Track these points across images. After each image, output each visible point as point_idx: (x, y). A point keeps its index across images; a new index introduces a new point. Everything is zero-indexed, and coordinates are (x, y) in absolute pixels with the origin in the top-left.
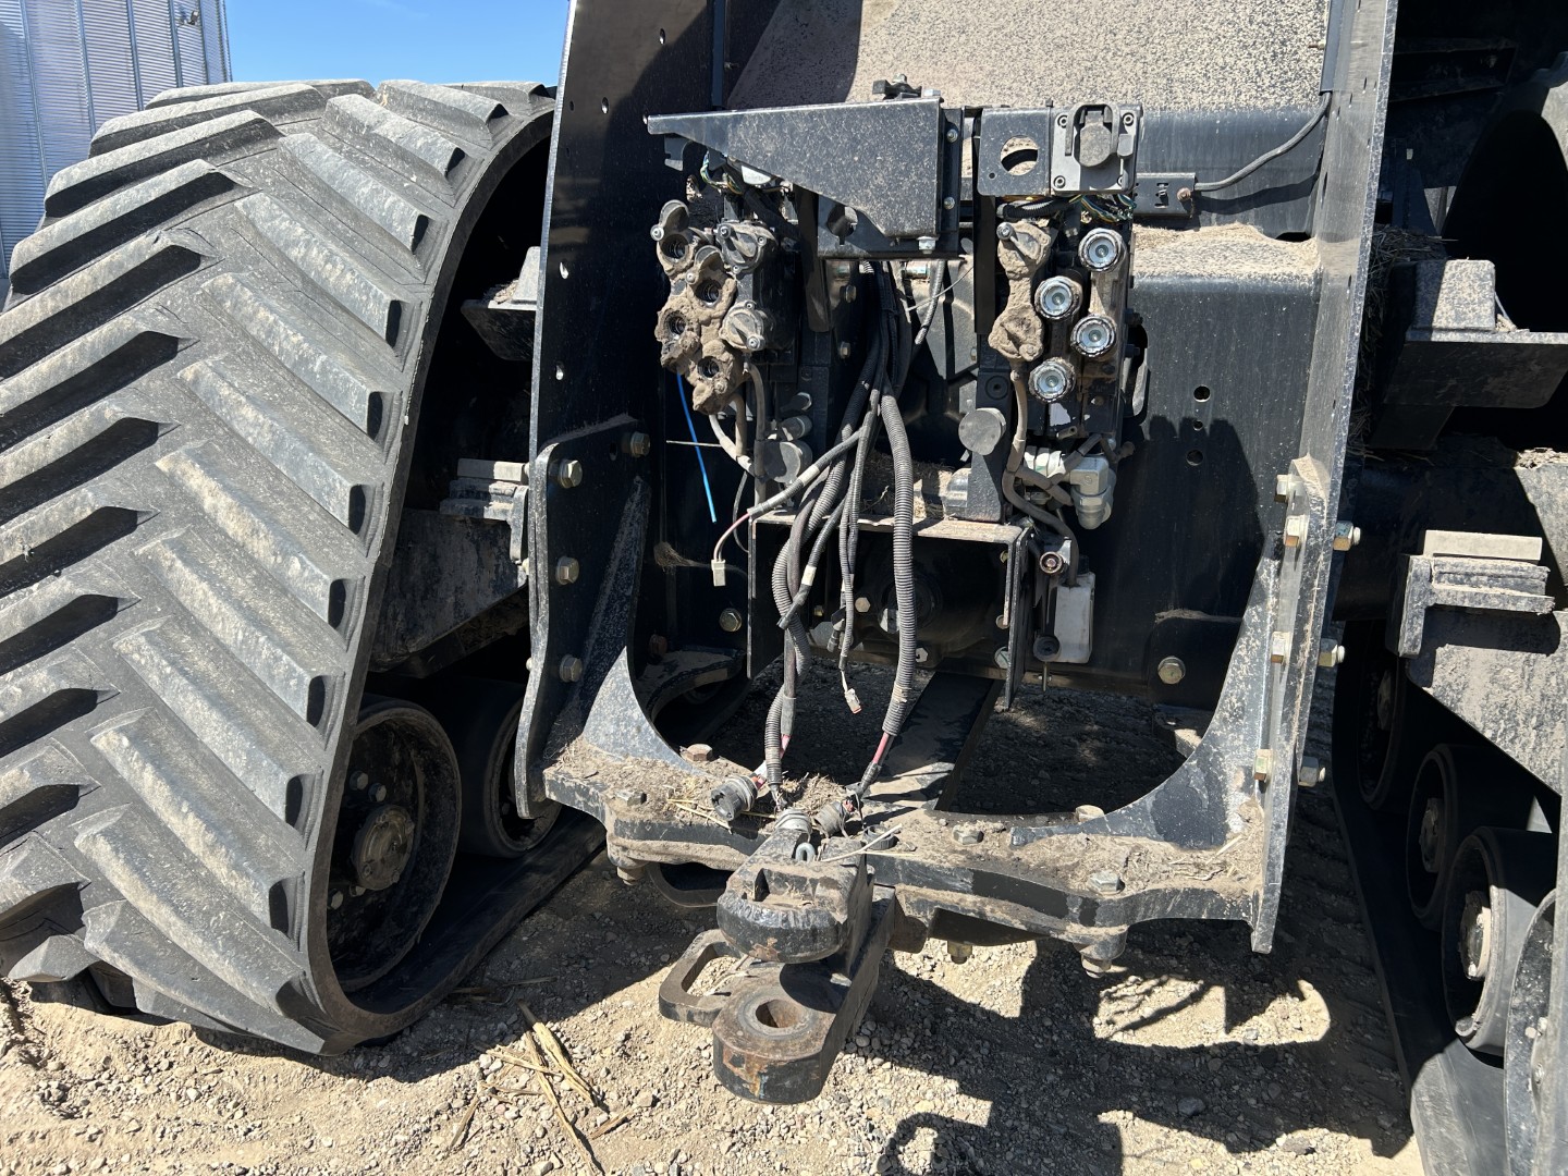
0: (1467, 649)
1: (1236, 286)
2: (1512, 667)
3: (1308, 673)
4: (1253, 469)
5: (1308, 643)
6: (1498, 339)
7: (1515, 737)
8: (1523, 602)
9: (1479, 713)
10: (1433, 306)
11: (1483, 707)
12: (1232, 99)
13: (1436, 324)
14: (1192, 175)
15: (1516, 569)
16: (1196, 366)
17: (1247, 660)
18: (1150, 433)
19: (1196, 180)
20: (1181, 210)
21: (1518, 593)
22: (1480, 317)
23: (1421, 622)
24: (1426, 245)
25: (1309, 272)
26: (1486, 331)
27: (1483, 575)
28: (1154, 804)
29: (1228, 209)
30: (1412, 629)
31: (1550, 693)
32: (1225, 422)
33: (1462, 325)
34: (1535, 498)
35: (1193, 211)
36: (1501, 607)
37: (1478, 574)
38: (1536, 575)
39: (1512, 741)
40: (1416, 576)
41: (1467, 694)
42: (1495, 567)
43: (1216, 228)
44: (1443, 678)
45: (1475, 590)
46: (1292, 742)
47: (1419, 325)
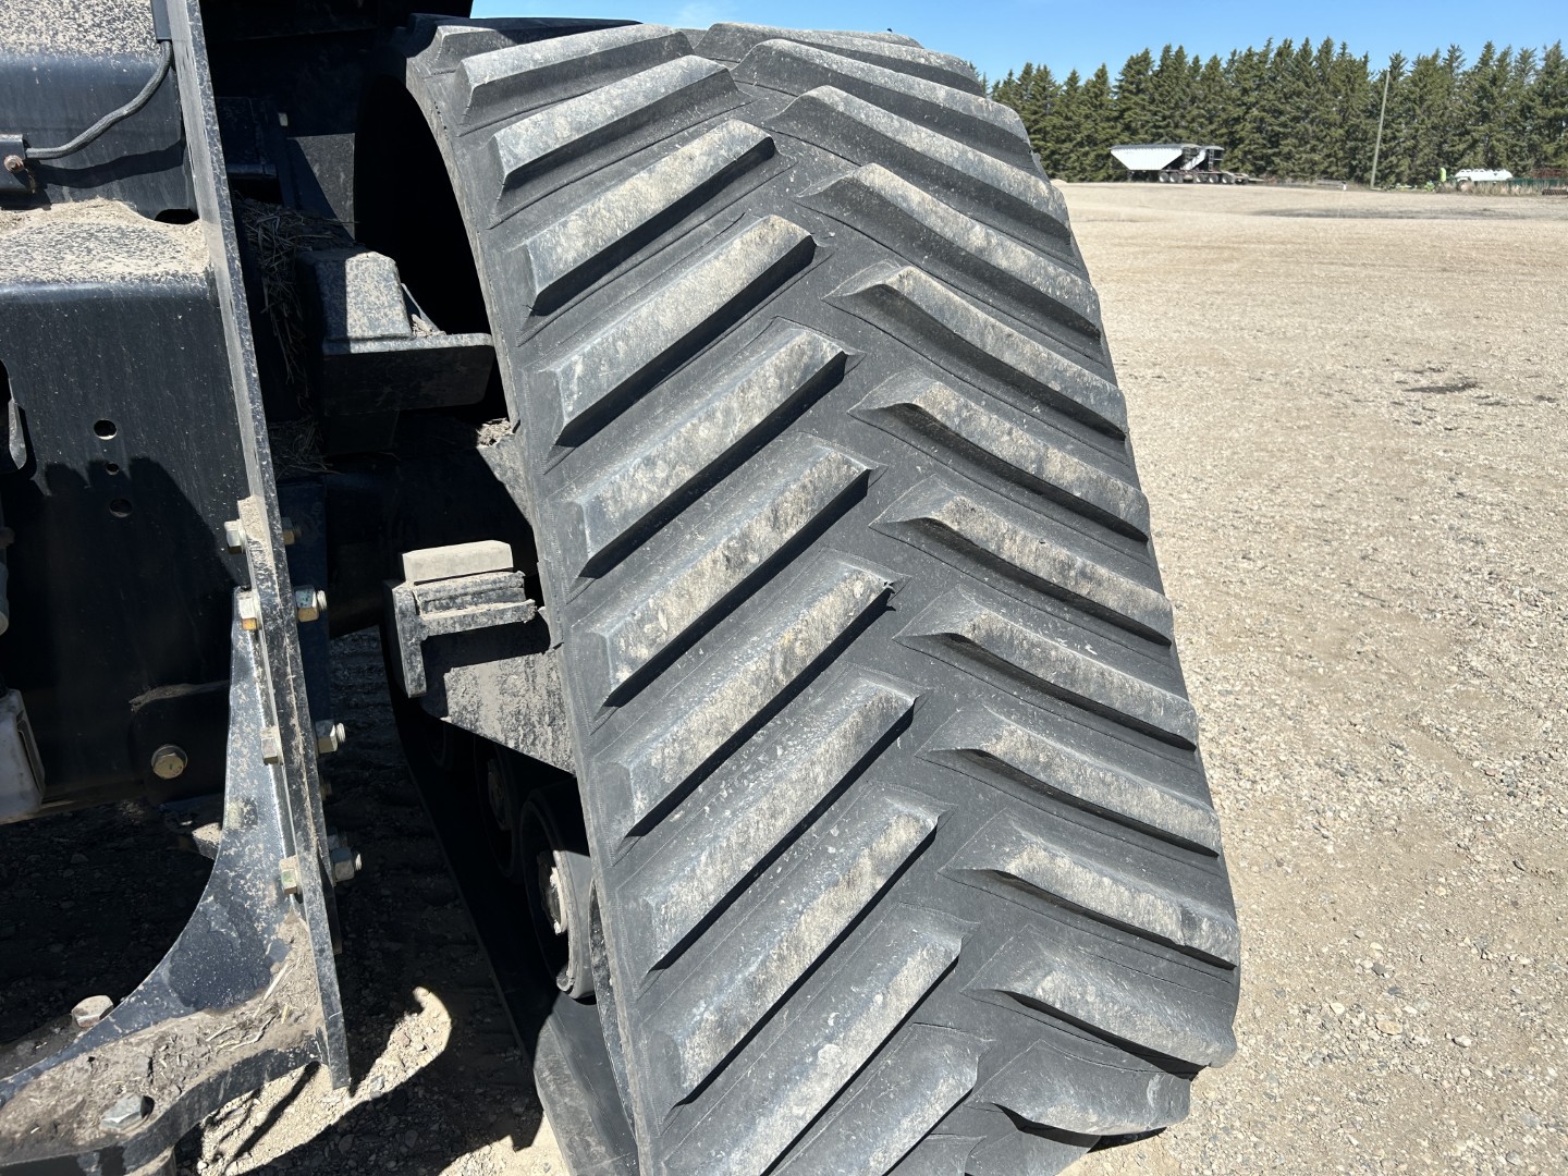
0: (471, 667)
1: (108, 292)
2: (516, 673)
3: (309, 771)
4: (199, 509)
5: (299, 740)
6: (418, 345)
7: (535, 739)
8: (509, 614)
9: (498, 727)
10: (342, 314)
11: (500, 720)
12: (46, 40)
13: (353, 332)
14: (18, 138)
15: (494, 582)
16: (85, 396)
17: (245, 751)
18: (50, 486)
19: (26, 144)
20: (16, 184)
21: (501, 606)
22: (393, 323)
23: (420, 658)
24: (326, 229)
25: (198, 269)
26: (403, 338)
27: (466, 594)
28: (172, 972)
29: (85, 180)
30: (412, 668)
31: (554, 688)
32: (146, 460)
33: (378, 333)
34: (501, 476)
35: (33, 183)
36: (490, 624)
37: (461, 595)
38: (514, 584)
39: (533, 744)
40: (402, 613)
41: (483, 711)
42: (476, 584)
43: (71, 206)
44: (457, 704)
45: (462, 612)
46: (314, 850)
47: (333, 337)
